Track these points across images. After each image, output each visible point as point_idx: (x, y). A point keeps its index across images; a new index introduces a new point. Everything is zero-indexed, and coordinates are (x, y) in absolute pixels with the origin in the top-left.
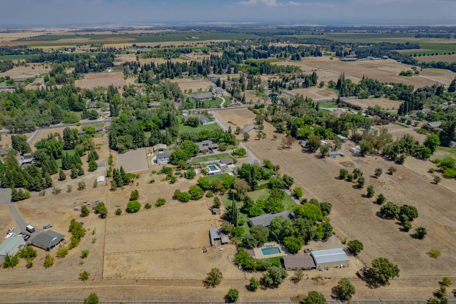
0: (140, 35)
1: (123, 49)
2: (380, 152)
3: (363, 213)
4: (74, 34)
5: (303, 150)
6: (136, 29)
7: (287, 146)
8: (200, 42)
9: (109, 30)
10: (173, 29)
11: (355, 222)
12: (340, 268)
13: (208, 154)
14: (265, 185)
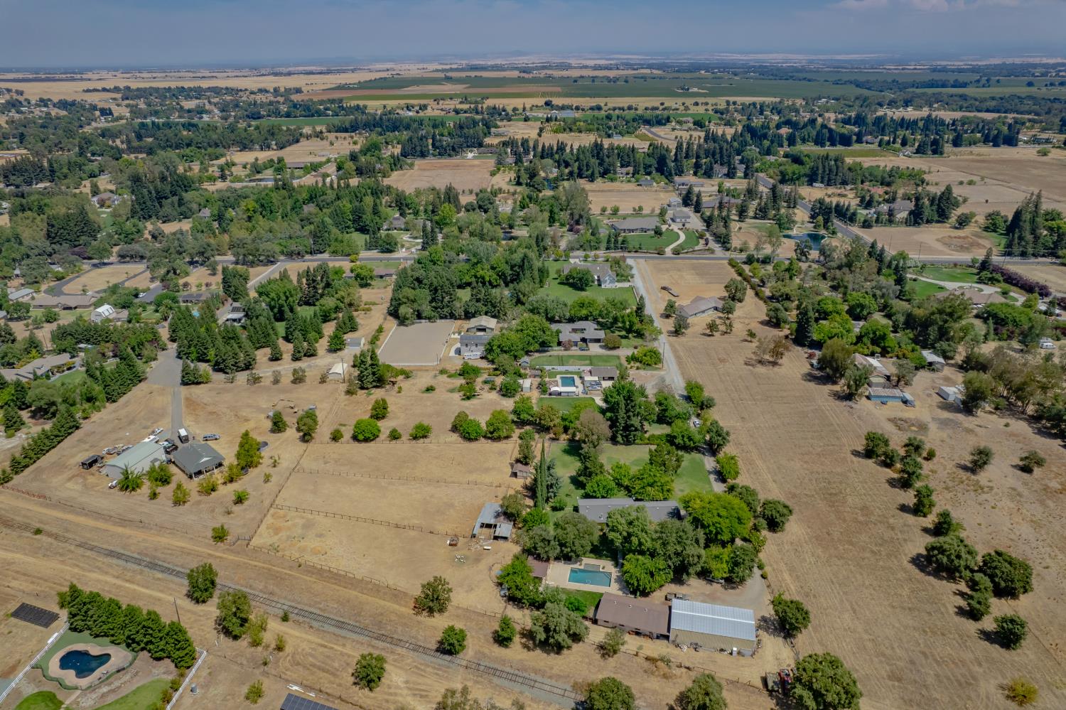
0: (575, 81)
1: (521, 111)
2: (1031, 409)
3: (875, 549)
4: (442, 75)
5: (810, 375)
6: (575, 68)
7: (771, 359)
8: (700, 100)
9: (516, 69)
10: (658, 69)
11: (839, 563)
12: (731, 654)
13: (575, 351)
14: (659, 437)
